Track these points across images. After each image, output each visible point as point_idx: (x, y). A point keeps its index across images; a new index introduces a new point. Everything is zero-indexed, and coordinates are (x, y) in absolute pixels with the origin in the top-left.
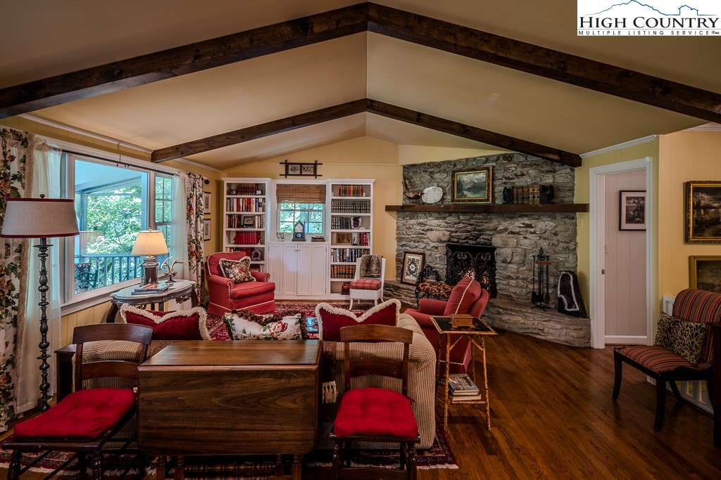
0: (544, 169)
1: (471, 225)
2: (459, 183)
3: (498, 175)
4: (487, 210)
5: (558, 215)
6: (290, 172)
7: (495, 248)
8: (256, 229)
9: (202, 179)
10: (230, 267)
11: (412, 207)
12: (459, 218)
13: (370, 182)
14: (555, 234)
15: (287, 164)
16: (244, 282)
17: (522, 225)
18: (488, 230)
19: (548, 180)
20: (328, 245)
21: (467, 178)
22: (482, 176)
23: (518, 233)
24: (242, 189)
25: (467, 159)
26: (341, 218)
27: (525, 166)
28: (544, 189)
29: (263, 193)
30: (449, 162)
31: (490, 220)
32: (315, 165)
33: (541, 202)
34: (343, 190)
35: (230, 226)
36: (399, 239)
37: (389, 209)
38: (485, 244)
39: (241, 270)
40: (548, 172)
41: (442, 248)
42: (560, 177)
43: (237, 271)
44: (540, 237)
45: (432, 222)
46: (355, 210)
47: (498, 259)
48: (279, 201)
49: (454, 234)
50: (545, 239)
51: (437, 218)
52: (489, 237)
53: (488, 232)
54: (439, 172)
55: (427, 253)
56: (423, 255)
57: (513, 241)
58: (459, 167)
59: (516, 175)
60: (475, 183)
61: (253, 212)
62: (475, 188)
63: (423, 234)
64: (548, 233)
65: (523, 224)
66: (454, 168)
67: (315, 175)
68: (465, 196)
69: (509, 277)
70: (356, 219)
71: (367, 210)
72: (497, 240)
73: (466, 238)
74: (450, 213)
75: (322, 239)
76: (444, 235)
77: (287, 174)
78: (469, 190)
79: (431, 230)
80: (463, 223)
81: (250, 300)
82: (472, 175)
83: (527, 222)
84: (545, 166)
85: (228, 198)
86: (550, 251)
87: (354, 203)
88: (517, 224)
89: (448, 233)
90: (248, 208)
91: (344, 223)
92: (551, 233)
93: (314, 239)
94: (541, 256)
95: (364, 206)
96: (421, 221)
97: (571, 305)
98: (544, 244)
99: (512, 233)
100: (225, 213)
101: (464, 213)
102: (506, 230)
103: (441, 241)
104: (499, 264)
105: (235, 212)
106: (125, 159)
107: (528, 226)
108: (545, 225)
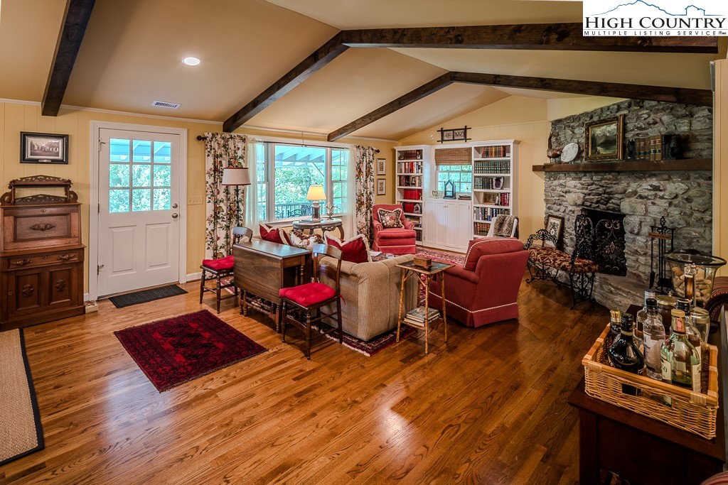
0: (680, 113)
1: (603, 186)
2: (594, 138)
3: (630, 126)
4: (614, 170)
5: (691, 175)
6: (445, 138)
7: (624, 215)
8: (417, 187)
9: (372, 149)
10: (383, 215)
11: (552, 170)
12: (592, 179)
13: (510, 143)
14: (687, 200)
15: (442, 131)
16: (392, 227)
17: (649, 188)
18: (617, 193)
19: (682, 128)
20: (471, 204)
21: (599, 131)
22: (613, 127)
23: (646, 198)
24: (407, 155)
25: (602, 109)
26: (484, 178)
27: (657, 111)
29: (421, 158)
30: (586, 114)
31: (618, 182)
32: (466, 129)
33: (663, 157)
34: (487, 152)
35: (400, 185)
36: (547, 201)
37: (536, 169)
38: (614, 209)
39: (392, 218)
41: (578, 211)
42: (697, 122)
43: (388, 218)
44: (670, 204)
45: (571, 183)
46: (496, 171)
47: (627, 229)
48: (438, 163)
49: (587, 197)
50: (676, 206)
51: (574, 179)
52: (618, 202)
53: (617, 196)
54: (578, 126)
55: (567, 217)
56: (563, 219)
57: (640, 208)
58: (595, 119)
59: (649, 124)
60: (607, 136)
61: (415, 174)
62: (608, 143)
63: (563, 196)
64: (680, 199)
65: (651, 186)
66: (592, 121)
67: (466, 139)
68: (599, 153)
69: (636, 252)
70: (498, 179)
71: (508, 171)
72: (625, 206)
73: (598, 202)
74: (585, 172)
75: (469, 198)
76: (579, 198)
77: (442, 140)
78: (602, 145)
79: (569, 192)
80: (596, 185)
81: (392, 241)
82: (604, 127)
83: (655, 183)
84: (679, 109)
85: (399, 163)
86: (682, 222)
87: (495, 163)
88: (644, 186)
89: (582, 196)
90: (412, 171)
91: (486, 183)
92: (683, 198)
93: (461, 198)
95: (505, 167)
96: (562, 181)
98: (675, 213)
99: (641, 197)
100: (397, 174)
101: (597, 173)
102: (635, 193)
103: (576, 205)
104: (628, 236)
105: (403, 174)
106: (306, 142)
107: (656, 188)
108: (675, 186)
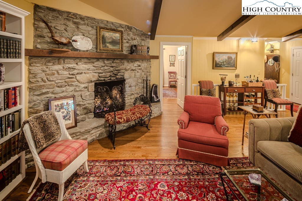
1: (112, 67)
2: (103, 37)
3: (124, 37)
4: (123, 58)
5: (147, 60)
7: (125, 80)
12: (104, 63)
14: (146, 69)
17: (137, 66)
18: (122, 70)
21: (108, 35)
22: (117, 35)
23: (135, 70)
25: (107, 21)
27: (135, 35)
31: (123, 64)
38: (121, 78)
40: (143, 40)
41: (92, 87)
44: (142, 71)
45: (82, 66)
49: (100, 75)
51: (86, 63)
52: (123, 74)
53: (122, 71)
56: (74, 97)
57: (133, 74)
59: (132, 39)
60: (113, 39)
62: (113, 43)
63: (71, 78)
64: (144, 69)
65: (137, 65)
68: (108, 47)
72: (126, 76)
73: (110, 76)
76: (94, 76)
78: (110, 43)
79: (81, 73)
80: (107, 66)
82: (112, 33)
83: (139, 64)
84: (142, 37)
88: (135, 65)
89: (97, 74)
96: (70, 66)
97: (157, 98)
99: (133, 70)
101: (108, 59)
102: (130, 69)
103: (91, 81)
104: (127, 88)
107: (139, 66)
108: (144, 65)
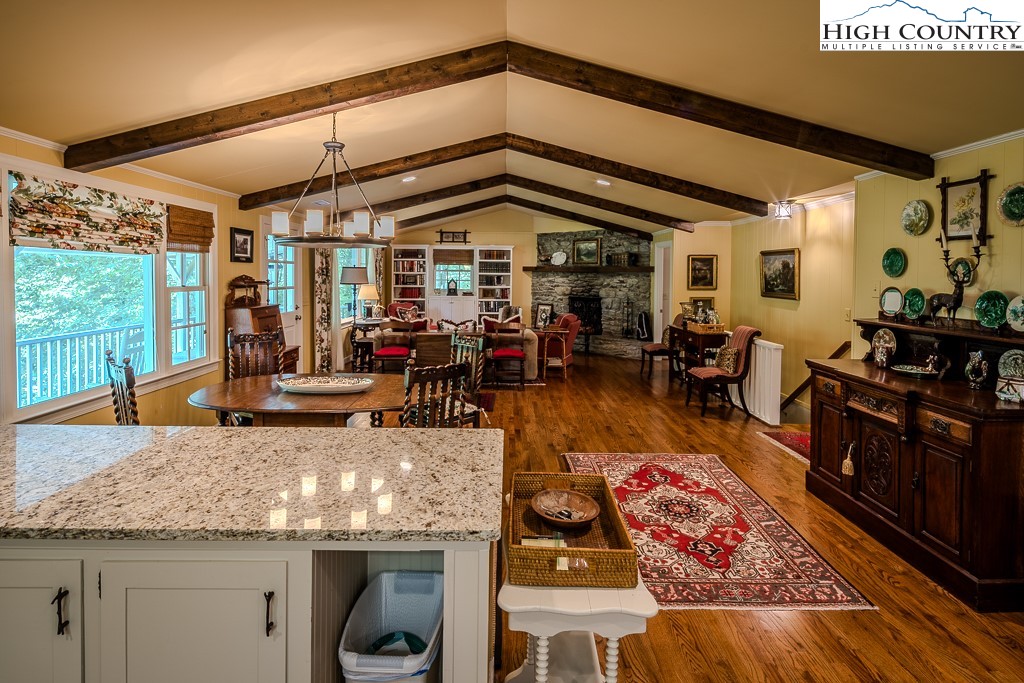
0: (632, 242)
1: (586, 281)
2: (578, 250)
3: (604, 245)
4: (596, 271)
5: (640, 275)
6: (444, 240)
7: (601, 298)
8: (418, 286)
10: (405, 313)
11: (544, 268)
12: (577, 277)
13: (510, 248)
14: (638, 287)
15: (442, 233)
17: (617, 282)
18: (597, 285)
19: (635, 250)
20: (476, 299)
21: (583, 246)
22: (594, 245)
23: (615, 287)
24: (406, 254)
25: (584, 232)
26: (487, 276)
27: (621, 239)
28: (631, 255)
29: (423, 257)
30: (571, 233)
31: (598, 279)
32: (465, 233)
33: (629, 265)
34: (488, 254)
35: (397, 283)
36: (534, 294)
37: (526, 269)
38: (595, 296)
40: (635, 244)
41: (566, 300)
42: (642, 248)
43: (410, 316)
44: (629, 290)
45: (559, 279)
46: (498, 271)
47: (603, 306)
48: (435, 264)
49: (574, 289)
50: (632, 291)
51: (562, 277)
52: (598, 291)
53: (596, 287)
54: (564, 240)
55: (555, 304)
56: (552, 305)
57: (612, 293)
58: (579, 237)
59: (617, 245)
60: (588, 250)
61: (416, 272)
62: (589, 254)
63: (552, 289)
64: (634, 287)
65: (618, 280)
66: (576, 238)
67: (465, 242)
68: (582, 260)
69: (610, 319)
70: (499, 278)
71: (508, 271)
72: (602, 293)
73: (582, 292)
74: (572, 273)
75: (471, 294)
76: (567, 290)
77: (441, 241)
78: (585, 255)
79: (558, 286)
80: (580, 280)
82: (587, 244)
83: (622, 279)
85: (395, 262)
87: (497, 264)
88: (615, 281)
89: (570, 288)
90: (412, 269)
91: (489, 281)
92: (636, 287)
93: (465, 294)
94: (630, 303)
95: (505, 267)
96: (550, 279)
97: (644, 334)
98: (631, 295)
99: (612, 287)
100: (393, 273)
101: (581, 273)
102: (608, 285)
103: (565, 295)
104: (604, 310)
105: (401, 272)
107: (622, 282)
108: (632, 281)
